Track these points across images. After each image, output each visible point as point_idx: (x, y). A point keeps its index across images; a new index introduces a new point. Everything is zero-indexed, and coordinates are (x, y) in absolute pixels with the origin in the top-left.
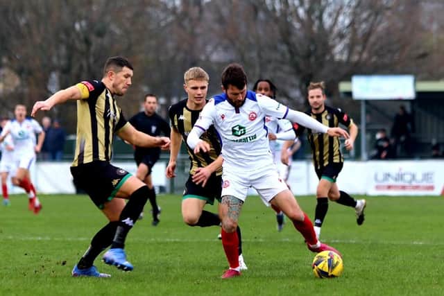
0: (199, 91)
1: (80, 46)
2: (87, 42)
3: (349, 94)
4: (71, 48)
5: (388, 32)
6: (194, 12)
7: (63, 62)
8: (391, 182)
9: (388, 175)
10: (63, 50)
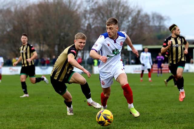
0: (83, 44)
1: (62, 39)
2: (64, 38)
3: (127, 49)
4: (60, 40)
5: (136, 34)
6: (89, 30)
7: (58, 43)
8: (137, 70)
9: (136, 69)
10: (58, 40)
